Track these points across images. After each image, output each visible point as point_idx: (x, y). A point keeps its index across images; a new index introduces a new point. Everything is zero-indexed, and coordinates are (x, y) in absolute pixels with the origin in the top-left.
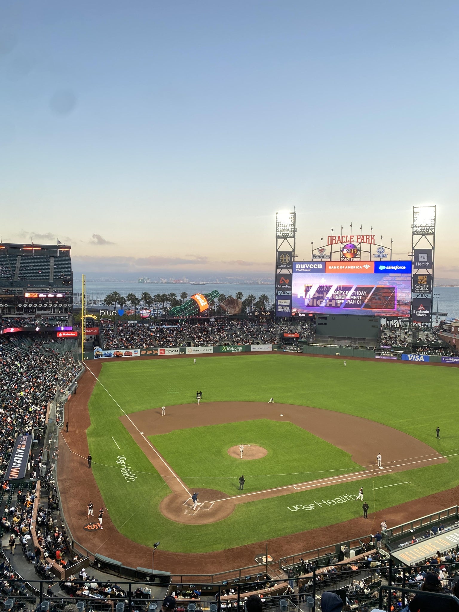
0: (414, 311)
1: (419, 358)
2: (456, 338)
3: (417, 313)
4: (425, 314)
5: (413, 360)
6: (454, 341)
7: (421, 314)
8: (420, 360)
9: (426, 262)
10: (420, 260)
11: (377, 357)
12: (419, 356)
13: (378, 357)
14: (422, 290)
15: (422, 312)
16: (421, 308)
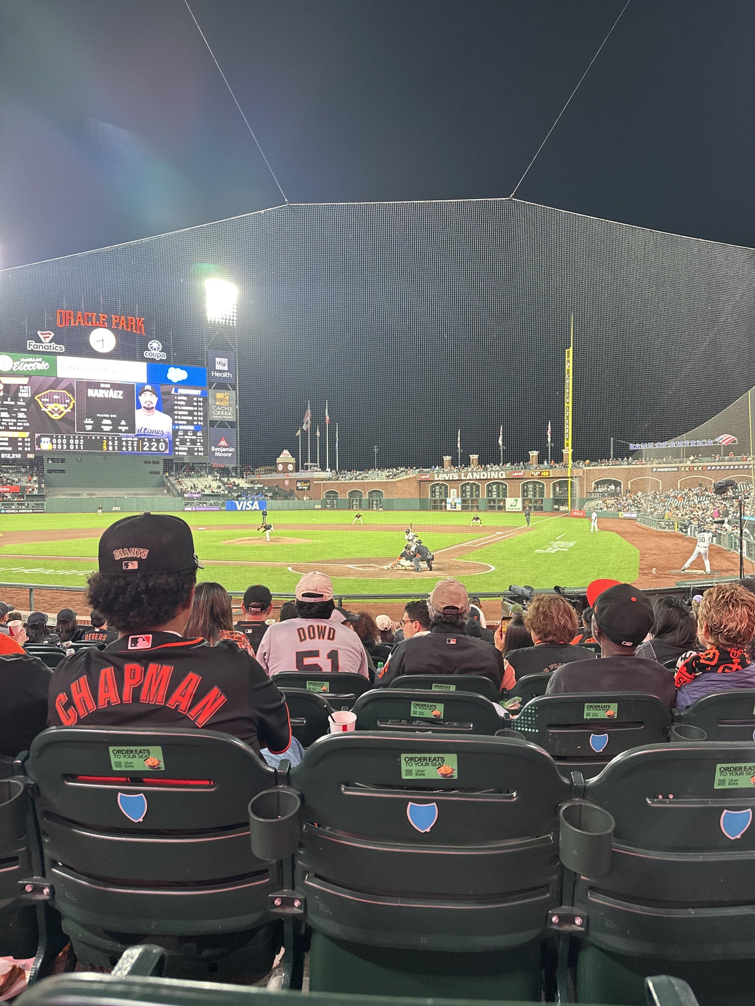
0: (213, 449)
1: (252, 505)
2: (289, 477)
3: (217, 452)
4: (229, 452)
5: (244, 509)
6: (287, 483)
7: (223, 452)
8: (253, 509)
9: (226, 371)
10: (218, 367)
11: (187, 509)
12: (251, 502)
13: (190, 509)
14: (223, 416)
15: (224, 450)
16: (223, 443)
